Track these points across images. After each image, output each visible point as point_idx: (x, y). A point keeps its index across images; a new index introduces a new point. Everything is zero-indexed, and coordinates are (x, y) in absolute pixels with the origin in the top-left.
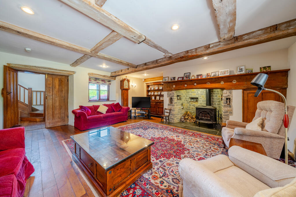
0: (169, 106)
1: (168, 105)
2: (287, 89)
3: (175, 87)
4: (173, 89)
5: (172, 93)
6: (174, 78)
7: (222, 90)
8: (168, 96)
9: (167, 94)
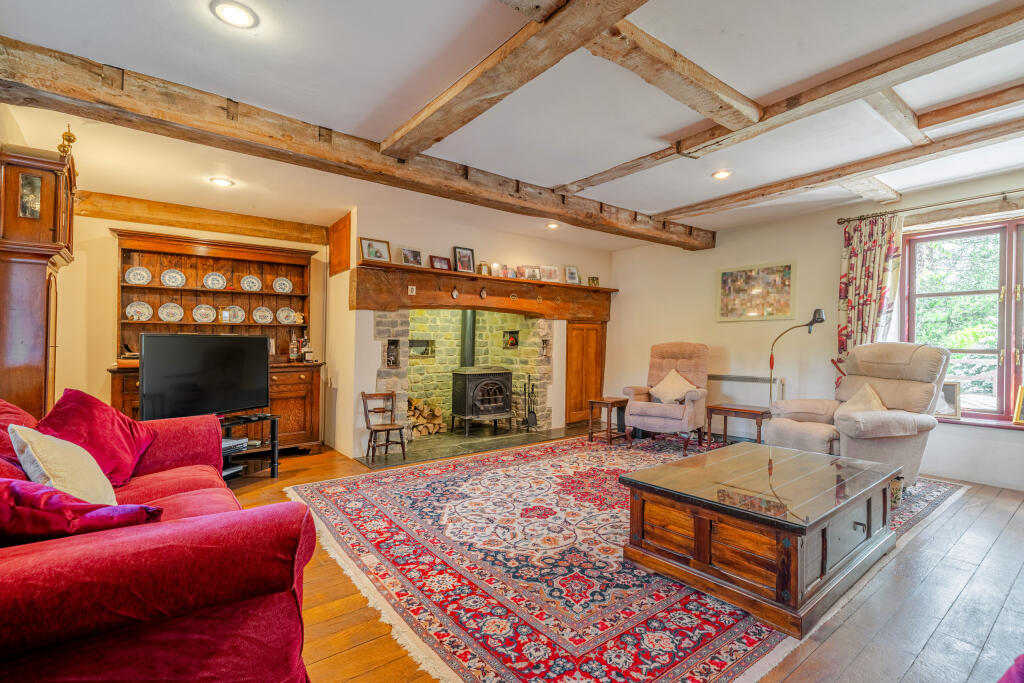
0: (383, 382)
1: (380, 375)
2: (608, 323)
3: (414, 293)
4: (405, 300)
5: (399, 321)
6: (416, 254)
7: (526, 317)
8: (379, 334)
9: (372, 323)
